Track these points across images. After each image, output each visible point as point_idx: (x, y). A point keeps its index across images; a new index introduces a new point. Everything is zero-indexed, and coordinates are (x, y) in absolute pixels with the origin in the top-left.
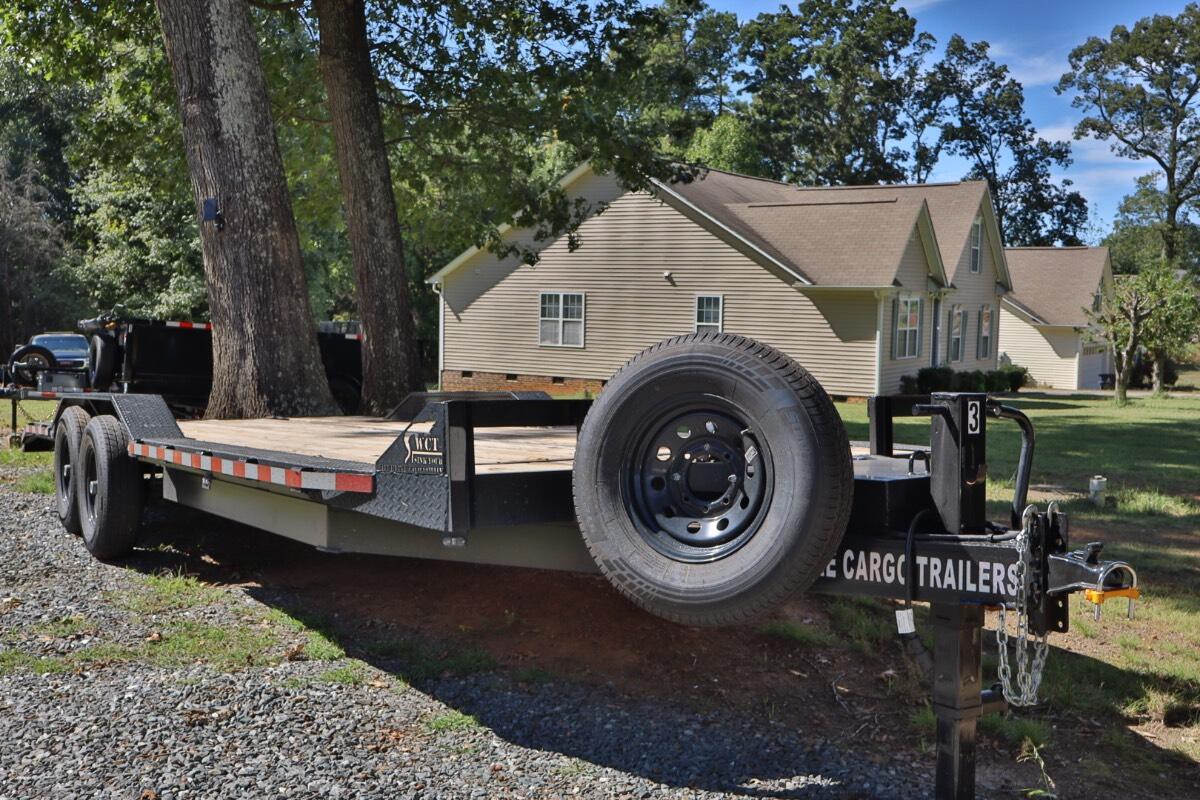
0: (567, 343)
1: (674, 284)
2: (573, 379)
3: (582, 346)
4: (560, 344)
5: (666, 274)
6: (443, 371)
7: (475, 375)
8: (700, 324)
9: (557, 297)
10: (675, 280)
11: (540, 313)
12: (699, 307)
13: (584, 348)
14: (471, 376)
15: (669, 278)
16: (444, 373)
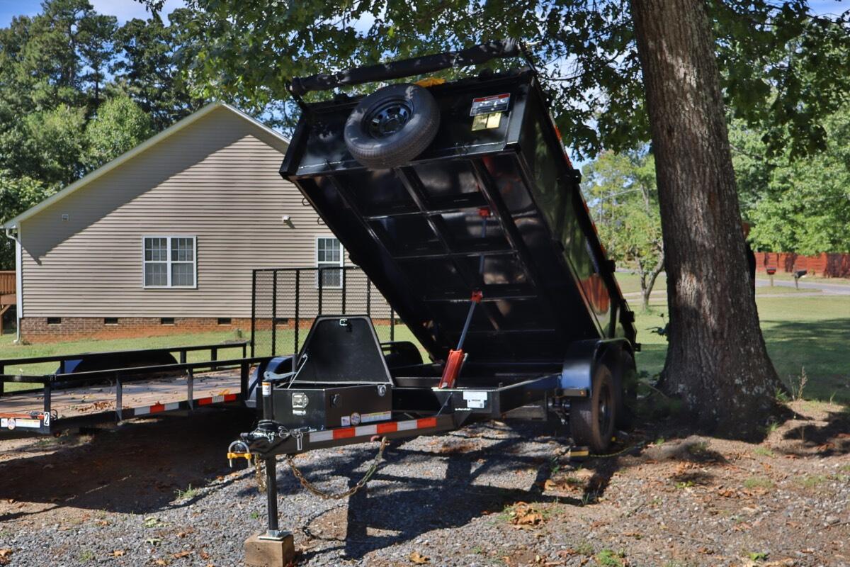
0: (177, 285)
1: (292, 227)
2: (184, 318)
3: (195, 286)
4: (169, 286)
5: (286, 218)
6: (20, 319)
7: (64, 322)
8: (321, 262)
9: (164, 241)
10: (293, 223)
11: (144, 256)
12: (319, 248)
13: (197, 288)
14: (60, 322)
15: (288, 222)
16: (23, 321)
